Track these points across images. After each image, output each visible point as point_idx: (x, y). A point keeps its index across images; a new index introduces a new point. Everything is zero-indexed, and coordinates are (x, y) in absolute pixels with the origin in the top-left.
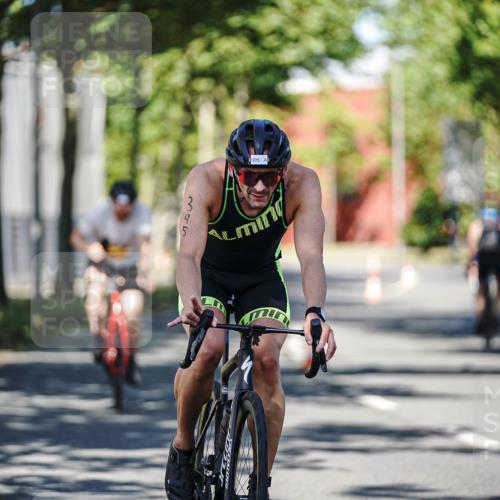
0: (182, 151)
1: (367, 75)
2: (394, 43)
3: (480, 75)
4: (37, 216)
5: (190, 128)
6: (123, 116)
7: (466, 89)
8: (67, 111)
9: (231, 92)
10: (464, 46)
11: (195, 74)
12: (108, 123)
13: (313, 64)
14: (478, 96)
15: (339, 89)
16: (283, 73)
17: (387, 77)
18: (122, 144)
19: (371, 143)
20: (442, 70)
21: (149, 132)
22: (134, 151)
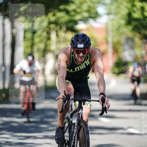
0: (46, 46)
1: (100, 23)
2: (109, 14)
3: (134, 23)
4: (4, 65)
5: (49, 39)
6: (29, 35)
7: (130, 27)
8: (12, 33)
9: (61, 28)
10: (129, 15)
11: (50, 23)
12: (25, 37)
13: (85, 20)
14: (134, 29)
15: (92, 28)
16: (76, 22)
17: (107, 24)
18: (29, 43)
19: (102, 43)
20: (123, 22)
21: (37, 40)
22: (32, 45)
